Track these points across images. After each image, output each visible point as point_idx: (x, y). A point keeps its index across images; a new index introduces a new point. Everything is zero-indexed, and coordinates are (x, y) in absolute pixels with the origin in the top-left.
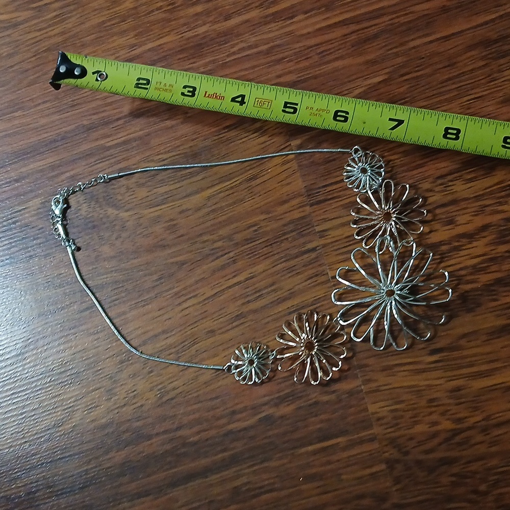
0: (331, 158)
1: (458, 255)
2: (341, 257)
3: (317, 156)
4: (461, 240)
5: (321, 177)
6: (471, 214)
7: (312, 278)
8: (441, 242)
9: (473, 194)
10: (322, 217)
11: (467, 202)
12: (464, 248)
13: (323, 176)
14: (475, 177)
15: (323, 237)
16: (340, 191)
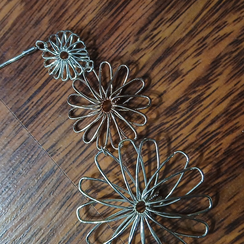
0: (22, 67)
1: (202, 108)
2: (83, 167)
3: (7, 70)
4: (197, 89)
5: (21, 91)
6: (193, 55)
7: (65, 203)
8: (176, 101)
9: (184, 31)
10: (44, 133)
11: (182, 44)
12: (205, 96)
13: (23, 89)
14: (178, 12)
15: (55, 153)
16: (48, 97)
